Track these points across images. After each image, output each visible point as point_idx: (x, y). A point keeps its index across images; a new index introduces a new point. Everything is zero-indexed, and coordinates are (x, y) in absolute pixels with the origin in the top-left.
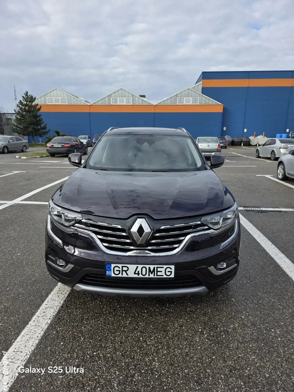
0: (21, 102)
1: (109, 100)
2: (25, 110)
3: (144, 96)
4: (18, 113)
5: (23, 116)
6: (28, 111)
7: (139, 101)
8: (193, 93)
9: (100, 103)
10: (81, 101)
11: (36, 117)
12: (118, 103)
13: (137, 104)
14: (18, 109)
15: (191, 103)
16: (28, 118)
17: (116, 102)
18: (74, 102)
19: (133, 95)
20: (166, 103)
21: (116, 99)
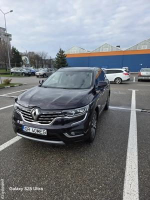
0: (58, 54)
1: (99, 50)
2: (60, 57)
3: (119, 47)
4: (57, 59)
5: (58, 60)
6: (61, 58)
7: (115, 49)
8: (148, 43)
9: (94, 52)
10: (86, 51)
11: (64, 60)
12: (104, 51)
13: (114, 51)
14: (56, 57)
15: (146, 49)
16: (60, 61)
17: (103, 50)
18: (82, 52)
19: (112, 47)
20: (130, 49)
21: (103, 49)
